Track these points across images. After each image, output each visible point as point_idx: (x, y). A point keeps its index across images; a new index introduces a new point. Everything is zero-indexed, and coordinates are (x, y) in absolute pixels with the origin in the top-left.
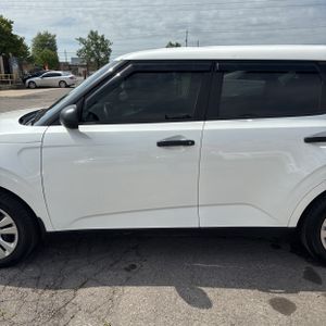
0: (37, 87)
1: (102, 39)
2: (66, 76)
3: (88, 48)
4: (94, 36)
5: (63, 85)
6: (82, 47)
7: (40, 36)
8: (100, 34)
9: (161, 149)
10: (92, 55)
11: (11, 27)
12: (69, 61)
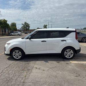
0: (12, 36)
1: (28, 24)
2: (19, 33)
3: (24, 26)
4: (26, 23)
5: (19, 35)
6: (23, 26)
7: (12, 23)
8: (27, 23)
9: (42, 42)
10: (25, 28)
11: (7, 22)
12: (19, 29)
